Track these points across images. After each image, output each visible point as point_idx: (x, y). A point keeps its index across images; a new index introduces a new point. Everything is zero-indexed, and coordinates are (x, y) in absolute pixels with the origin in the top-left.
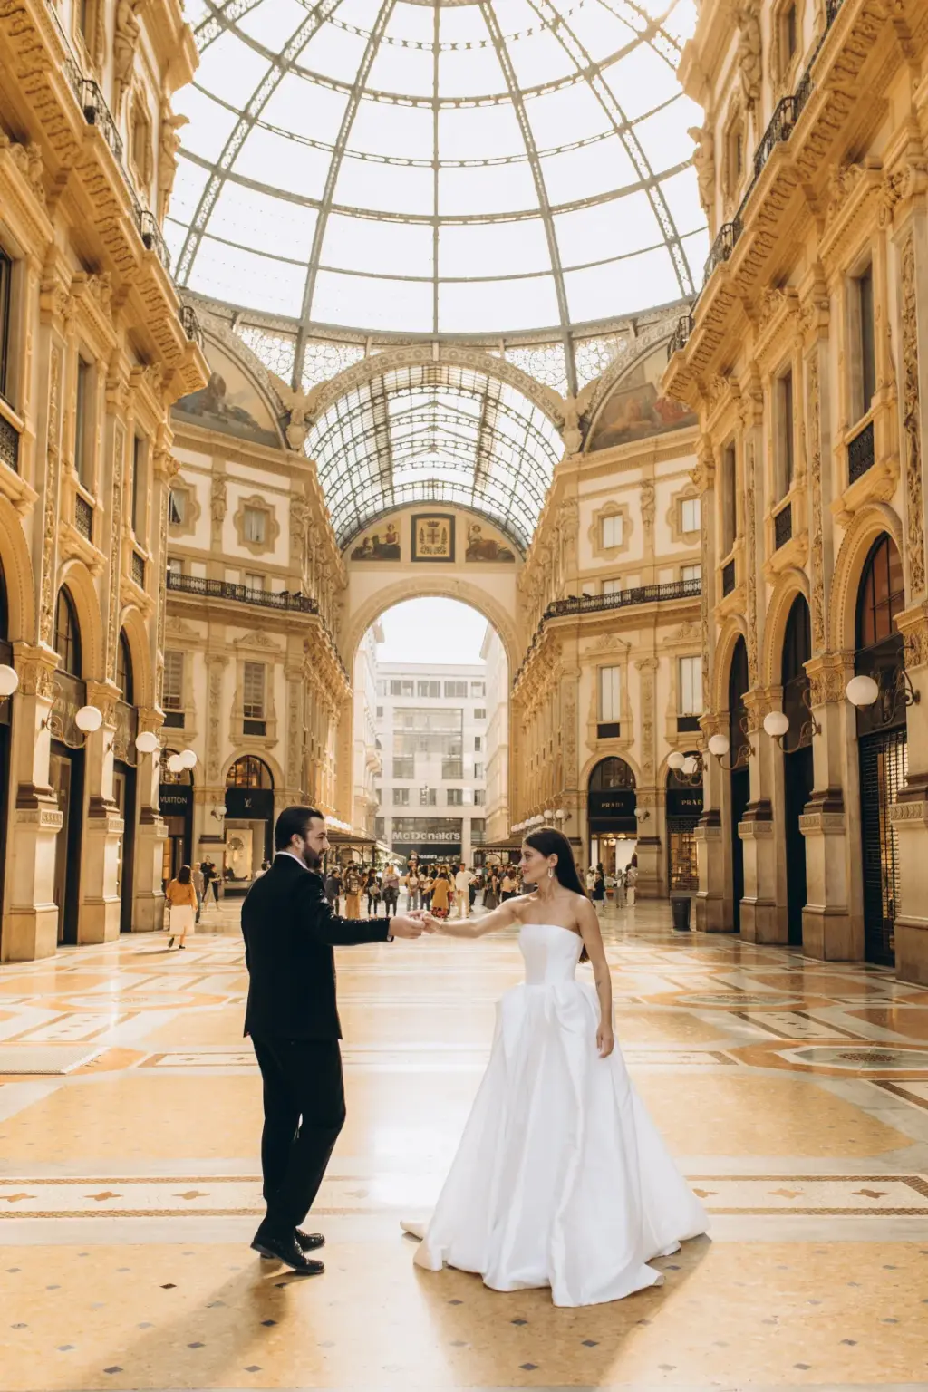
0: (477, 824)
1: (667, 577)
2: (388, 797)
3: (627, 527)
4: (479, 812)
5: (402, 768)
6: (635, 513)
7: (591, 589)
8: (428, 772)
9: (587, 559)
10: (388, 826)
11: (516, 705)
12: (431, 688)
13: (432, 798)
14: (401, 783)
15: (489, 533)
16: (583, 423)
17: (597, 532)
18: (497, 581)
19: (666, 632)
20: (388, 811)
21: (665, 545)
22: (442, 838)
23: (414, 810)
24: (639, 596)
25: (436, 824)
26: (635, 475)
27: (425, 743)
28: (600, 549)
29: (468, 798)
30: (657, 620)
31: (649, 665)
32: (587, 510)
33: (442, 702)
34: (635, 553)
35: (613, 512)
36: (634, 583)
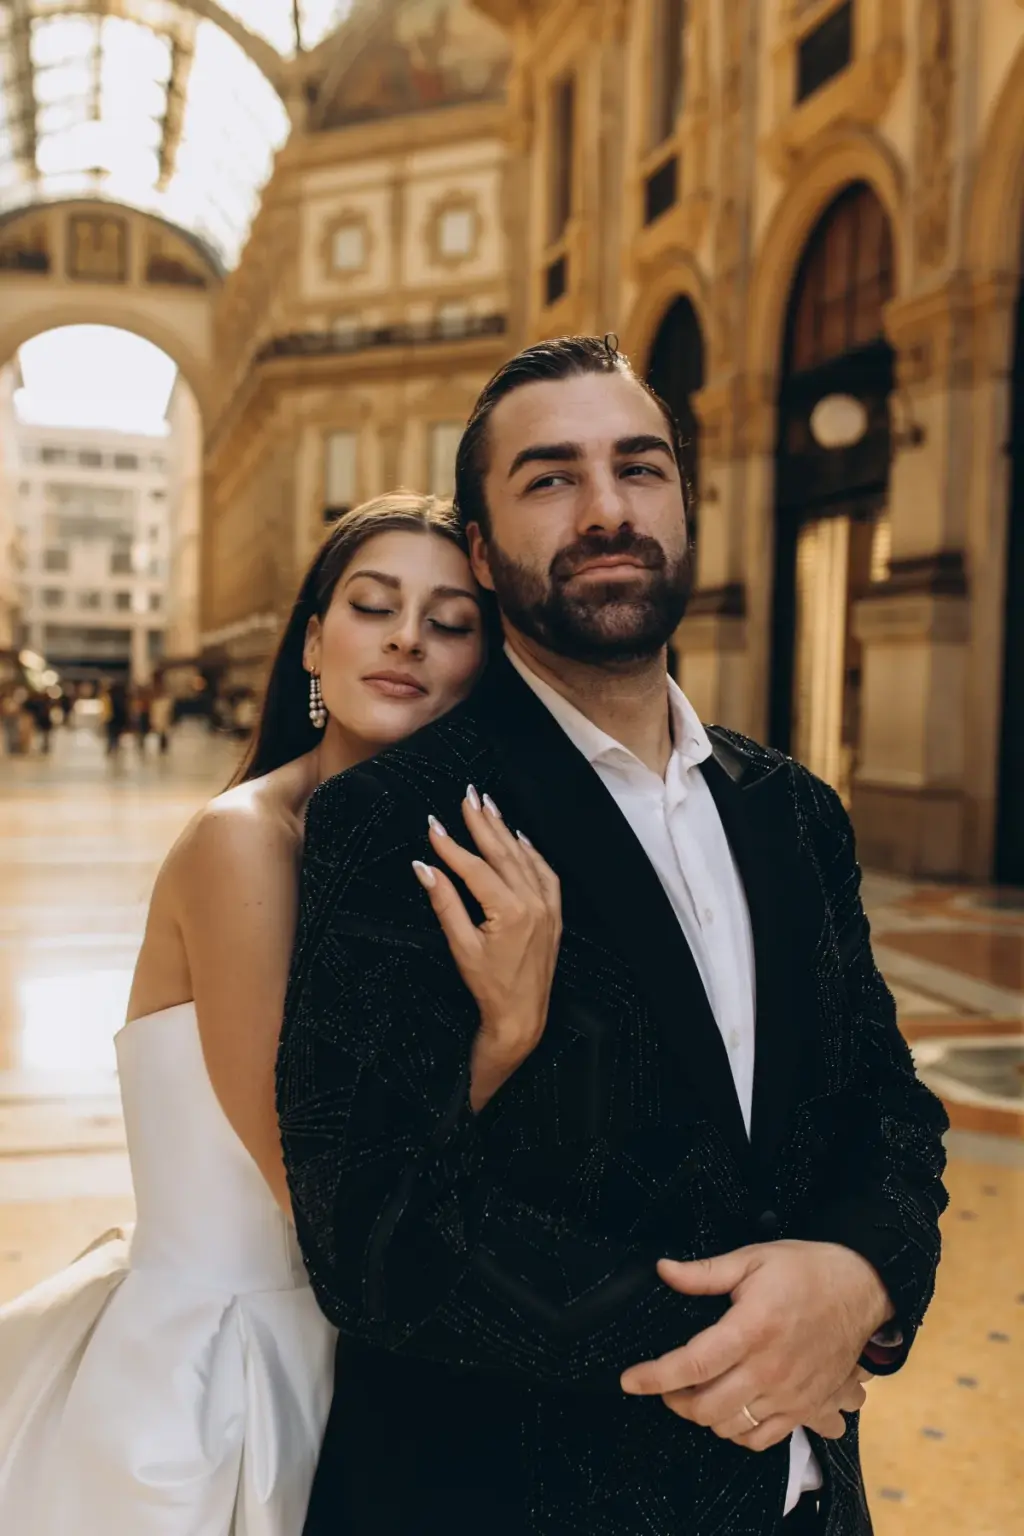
0: (155, 637)
1: (419, 315)
2: (36, 598)
3: (368, 245)
4: (156, 621)
5: (56, 561)
6: (379, 223)
7: (317, 324)
8: (90, 567)
9: (312, 283)
10: (37, 636)
11: (209, 483)
12: (92, 459)
13: (92, 600)
14: (54, 580)
15: (175, 250)
16: (311, 92)
17: (327, 248)
18: (187, 314)
19: (416, 389)
20: (37, 615)
21: (418, 271)
22: (108, 650)
23: (71, 614)
24: (384, 337)
25: (97, 634)
26: (379, 170)
27: (86, 529)
28: (331, 271)
29: (140, 603)
30: (404, 372)
31: (391, 432)
32: (314, 218)
33: (108, 477)
34: (377, 279)
35: (349, 220)
36: (375, 319)
